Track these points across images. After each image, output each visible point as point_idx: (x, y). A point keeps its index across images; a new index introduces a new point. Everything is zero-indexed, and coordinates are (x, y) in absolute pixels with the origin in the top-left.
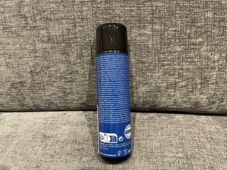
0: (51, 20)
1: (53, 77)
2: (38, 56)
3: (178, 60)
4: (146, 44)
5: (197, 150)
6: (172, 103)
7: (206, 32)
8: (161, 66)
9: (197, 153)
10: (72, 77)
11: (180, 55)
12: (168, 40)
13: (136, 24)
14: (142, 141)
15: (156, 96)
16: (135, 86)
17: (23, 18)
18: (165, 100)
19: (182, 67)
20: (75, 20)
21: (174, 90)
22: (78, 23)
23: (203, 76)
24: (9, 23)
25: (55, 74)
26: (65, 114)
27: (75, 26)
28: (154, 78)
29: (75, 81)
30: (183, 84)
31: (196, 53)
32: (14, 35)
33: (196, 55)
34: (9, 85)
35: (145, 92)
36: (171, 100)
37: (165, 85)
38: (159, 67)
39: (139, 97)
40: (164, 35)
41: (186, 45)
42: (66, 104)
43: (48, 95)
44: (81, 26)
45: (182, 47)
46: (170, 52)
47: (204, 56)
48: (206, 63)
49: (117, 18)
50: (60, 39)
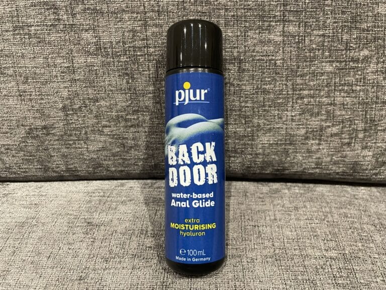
0: (102, 13)
1: (104, 118)
2: (78, 80)
3: (326, 89)
4: (272, 60)
5: (360, 244)
6: (313, 165)
7: (375, 39)
8: (298, 99)
9: (360, 250)
10: (138, 118)
11: (331, 78)
12: (310, 53)
13: (254, 23)
14: (264, 228)
15: (286, 152)
16: (250, 135)
17: (51, 8)
18: (301, 158)
19: (334, 100)
20: (145, 14)
21: (317, 142)
22: (152, 19)
23: (368, 116)
24: (24, 18)
25: (108, 112)
26: (122, 185)
27: (145, 25)
28: (284, 119)
29: (144, 125)
30: (335, 130)
31: (357, 76)
32: (34, 40)
33: (357, 79)
34: (22, 132)
35: (267, 145)
36: (312, 158)
37: (303, 131)
38: (294, 101)
39: (256, 154)
40: (305, 43)
41: (341, 62)
42: (125, 167)
43: (94, 151)
44: (156, 26)
45: (334, 65)
46: (313, 74)
47: (371, 82)
48: (375, 94)
49: (222, 12)
50: (119, 49)
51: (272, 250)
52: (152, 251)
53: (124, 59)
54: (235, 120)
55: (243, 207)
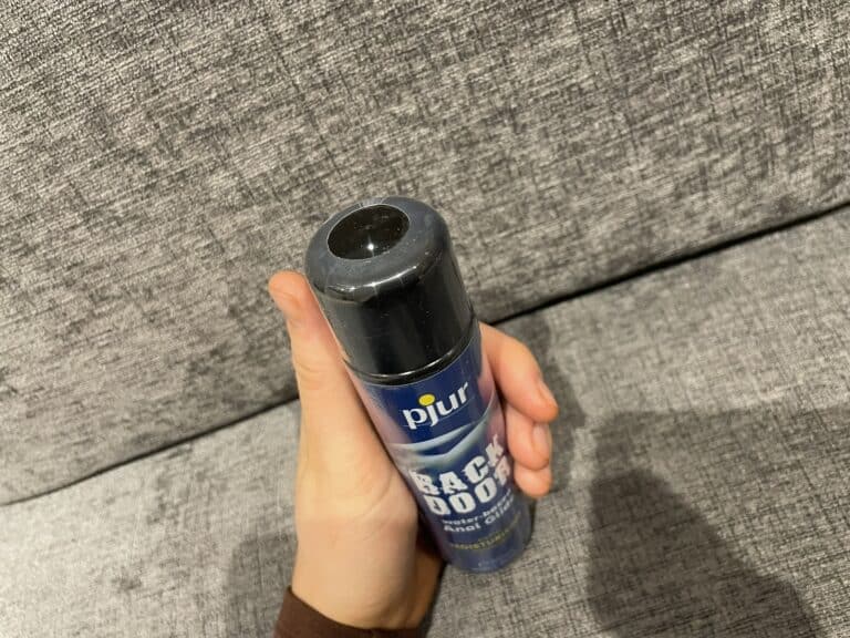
0: (226, 130)
2: (236, 259)
3: (693, 96)
4: (572, 85)
5: (821, 360)
6: (704, 233)
8: (643, 136)
11: (698, 73)
12: (642, 41)
13: (516, 31)
14: (647, 384)
15: (648, 233)
16: (572, 231)
17: (131, 159)
18: (678, 231)
19: (714, 111)
20: (303, 100)
22: (319, 102)
23: (788, 113)
24: (93, 194)
28: (627, 181)
30: (729, 163)
31: (748, 48)
32: (130, 226)
33: (749, 52)
36: (700, 223)
37: (668, 189)
38: (637, 143)
39: (594, 256)
40: (626, 27)
41: (708, 34)
44: (332, 112)
45: (697, 46)
46: (661, 79)
47: (777, 47)
48: (791, 67)
49: (446, 36)
50: (281, 180)
53: (298, 194)
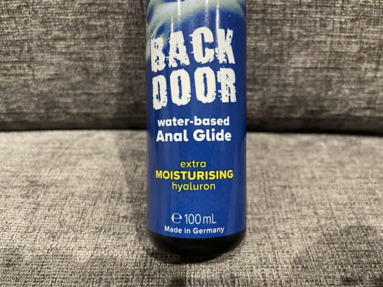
1: (55, 25)
10: (107, 24)
14: (299, 189)
16: (277, 53)
21: (374, 66)
25: (60, 14)
26: (89, 136)
29: (116, 37)
35: (300, 71)
36: (364, 93)
37: (355, 48)
39: (285, 85)
42: (92, 108)
43: (44, 81)
51: (315, 221)
52: (128, 223)
54: (257, 28)
55: (264, 162)
